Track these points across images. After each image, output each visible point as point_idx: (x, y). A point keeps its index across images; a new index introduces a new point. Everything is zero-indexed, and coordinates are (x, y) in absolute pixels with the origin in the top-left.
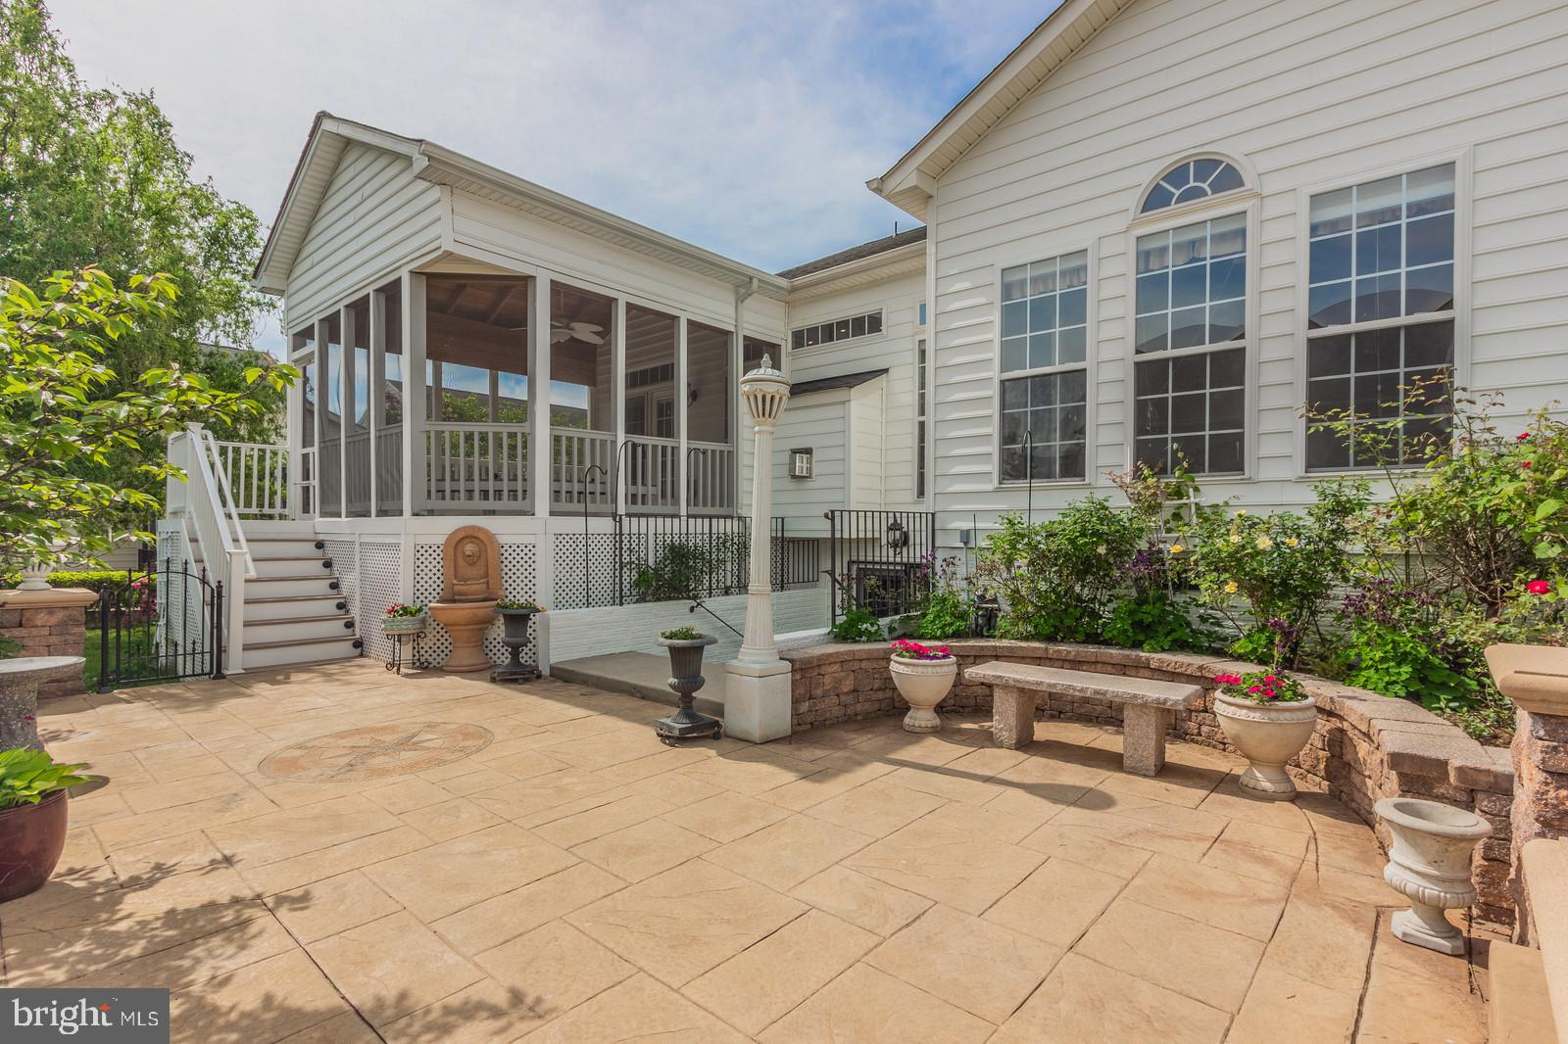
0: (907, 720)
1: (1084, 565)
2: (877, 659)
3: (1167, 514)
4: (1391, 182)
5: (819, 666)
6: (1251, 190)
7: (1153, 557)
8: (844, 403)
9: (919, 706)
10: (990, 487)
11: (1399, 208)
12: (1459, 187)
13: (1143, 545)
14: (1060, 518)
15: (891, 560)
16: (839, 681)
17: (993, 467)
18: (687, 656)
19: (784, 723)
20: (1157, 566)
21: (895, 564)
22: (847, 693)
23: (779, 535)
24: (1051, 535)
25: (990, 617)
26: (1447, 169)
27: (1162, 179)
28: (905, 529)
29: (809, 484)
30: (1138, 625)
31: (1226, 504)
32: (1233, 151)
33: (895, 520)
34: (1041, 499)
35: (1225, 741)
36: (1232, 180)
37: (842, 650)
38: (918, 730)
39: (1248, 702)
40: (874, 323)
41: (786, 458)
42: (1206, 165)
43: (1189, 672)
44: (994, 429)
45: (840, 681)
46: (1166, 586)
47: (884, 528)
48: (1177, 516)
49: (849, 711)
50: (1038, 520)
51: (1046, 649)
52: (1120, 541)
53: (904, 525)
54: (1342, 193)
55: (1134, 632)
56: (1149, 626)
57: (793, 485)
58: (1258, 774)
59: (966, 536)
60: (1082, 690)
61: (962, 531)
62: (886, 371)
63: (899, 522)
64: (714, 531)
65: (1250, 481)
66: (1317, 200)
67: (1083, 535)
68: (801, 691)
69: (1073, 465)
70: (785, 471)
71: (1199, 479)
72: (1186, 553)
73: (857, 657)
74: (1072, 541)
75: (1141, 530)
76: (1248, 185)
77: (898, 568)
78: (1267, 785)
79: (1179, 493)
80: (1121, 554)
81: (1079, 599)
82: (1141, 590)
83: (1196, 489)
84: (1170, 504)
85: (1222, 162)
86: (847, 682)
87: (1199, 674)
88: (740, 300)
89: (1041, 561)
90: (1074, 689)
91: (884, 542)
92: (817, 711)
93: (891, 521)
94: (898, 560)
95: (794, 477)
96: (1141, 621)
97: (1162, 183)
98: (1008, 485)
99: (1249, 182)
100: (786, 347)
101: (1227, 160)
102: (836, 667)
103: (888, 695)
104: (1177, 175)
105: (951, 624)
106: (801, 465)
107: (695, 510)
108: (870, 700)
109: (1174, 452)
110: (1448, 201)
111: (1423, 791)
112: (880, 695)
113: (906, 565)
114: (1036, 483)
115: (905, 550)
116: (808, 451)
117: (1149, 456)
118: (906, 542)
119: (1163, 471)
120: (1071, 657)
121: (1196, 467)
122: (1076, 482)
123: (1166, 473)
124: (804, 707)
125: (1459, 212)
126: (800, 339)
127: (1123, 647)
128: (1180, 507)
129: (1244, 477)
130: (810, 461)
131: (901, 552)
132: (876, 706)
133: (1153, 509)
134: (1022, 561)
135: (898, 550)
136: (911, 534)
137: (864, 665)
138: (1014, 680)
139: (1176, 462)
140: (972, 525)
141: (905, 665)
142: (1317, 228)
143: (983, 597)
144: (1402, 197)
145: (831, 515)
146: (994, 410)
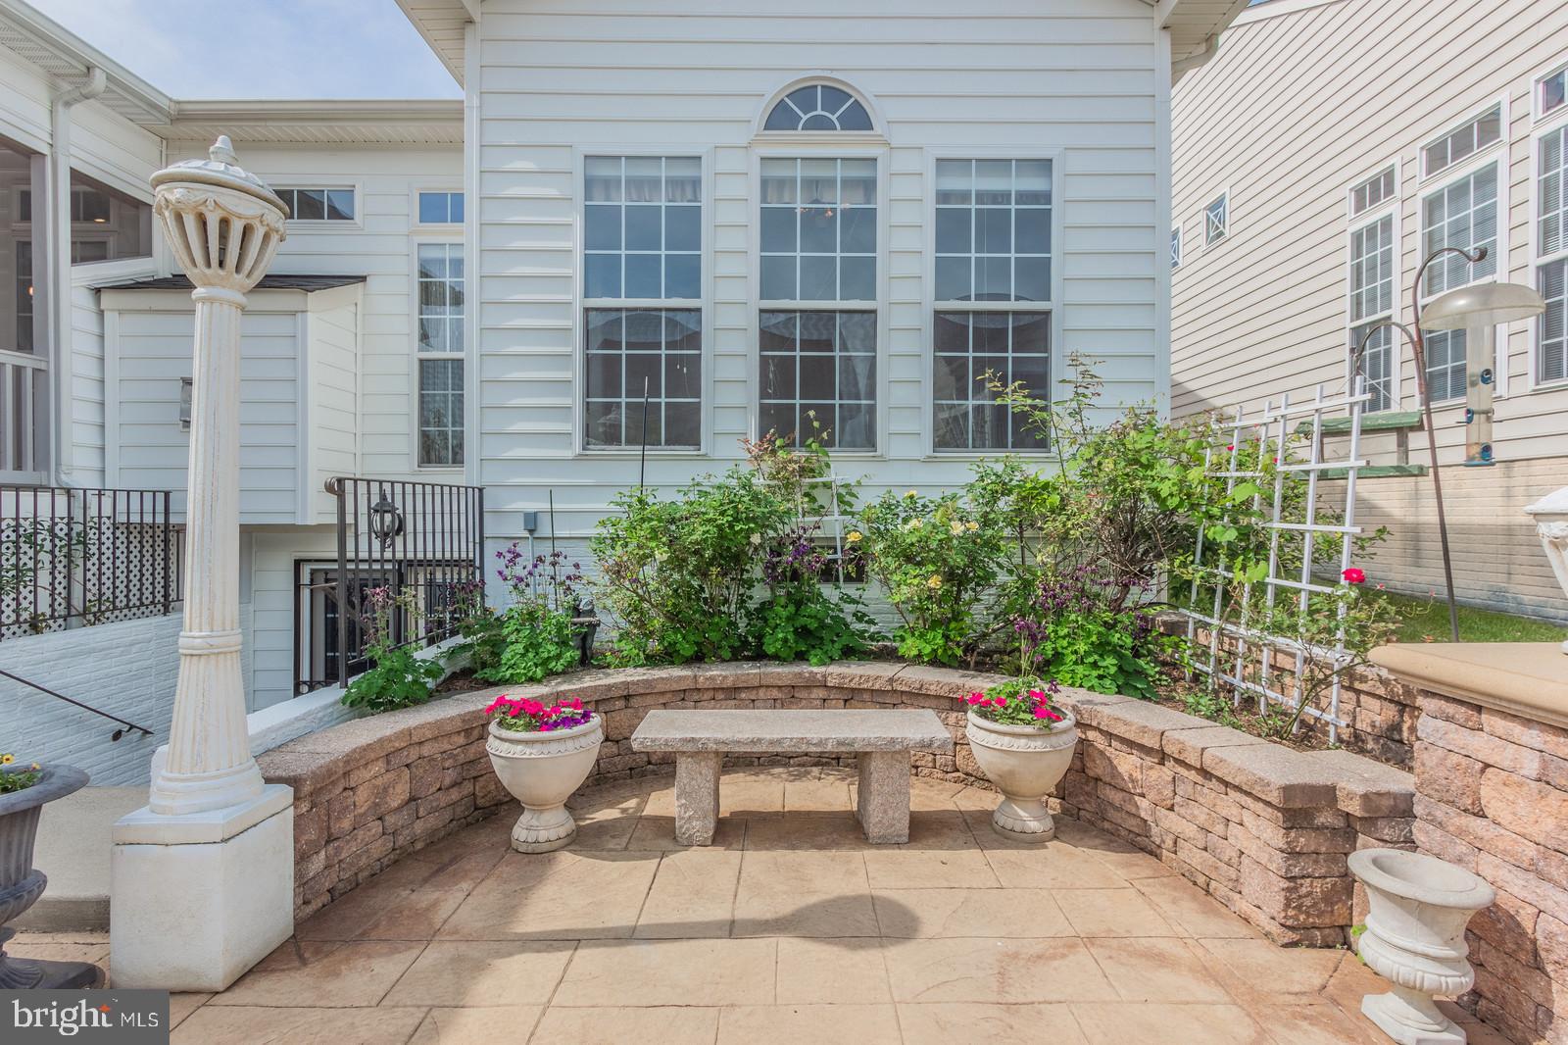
2: (449, 735)
4: (1003, 166)
5: (346, 774)
6: (881, 136)
8: (294, 313)
9: (540, 806)
10: (569, 454)
11: (1008, 192)
12: (1055, 185)
15: (376, 555)
16: (383, 792)
17: (575, 426)
21: (382, 561)
22: (399, 809)
23: (160, 519)
26: (1045, 165)
27: (787, 96)
28: (400, 511)
30: (801, 632)
31: (859, 484)
32: (862, 88)
33: (383, 497)
35: (918, 763)
36: (858, 119)
37: (388, 732)
38: (546, 847)
39: (1029, 729)
42: (835, 95)
43: (877, 687)
44: (575, 373)
45: (385, 790)
47: (363, 509)
49: (401, 841)
51: (695, 676)
53: (398, 504)
54: (962, 165)
55: (796, 642)
58: (1022, 813)
59: (532, 521)
60: (820, 743)
61: (527, 515)
62: (363, 279)
63: (390, 500)
65: (882, 460)
66: (942, 165)
68: (312, 834)
69: (685, 430)
71: (830, 454)
73: (415, 739)
74: (721, 528)
76: (878, 129)
77: (388, 566)
78: (1034, 825)
83: (828, 467)
85: (851, 97)
86: (399, 788)
87: (890, 688)
90: (808, 743)
91: (363, 527)
92: (340, 861)
93: (375, 500)
94: (388, 555)
96: (804, 628)
97: (786, 99)
98: (596, 450)
99: (879, 128)
101: (856, 96)
102: (378, 767)
103: (465, 792)
104: (804, 95)
105: (558, 657)
108: (437, 809)
109: (804, 422)
110: (1047, 197)
111: (1305, 824)
112: (454, 795)
113: (400, 562)
115: (399, 540)
117: (776, 424)
118: (401, 529)
119: (791, 443)
120: (729, 683)
121: (827, 441)
122: (688, 451)
123: (833, 445)
125: (1055, 206)
128: (814, 486)
129: (877, 454)
131: (393, 544)
132: (447, 815)
135: (388, 542)
136: (409, 518)
137: (426, 750)
138: (717, 742)
139: (803, 436)
140: (546, 506)
141: (518, 751)
142: (943, 196)
143: (576, 611)
144: (1014, 184)
145: (337, 488)
146: (575, 346)
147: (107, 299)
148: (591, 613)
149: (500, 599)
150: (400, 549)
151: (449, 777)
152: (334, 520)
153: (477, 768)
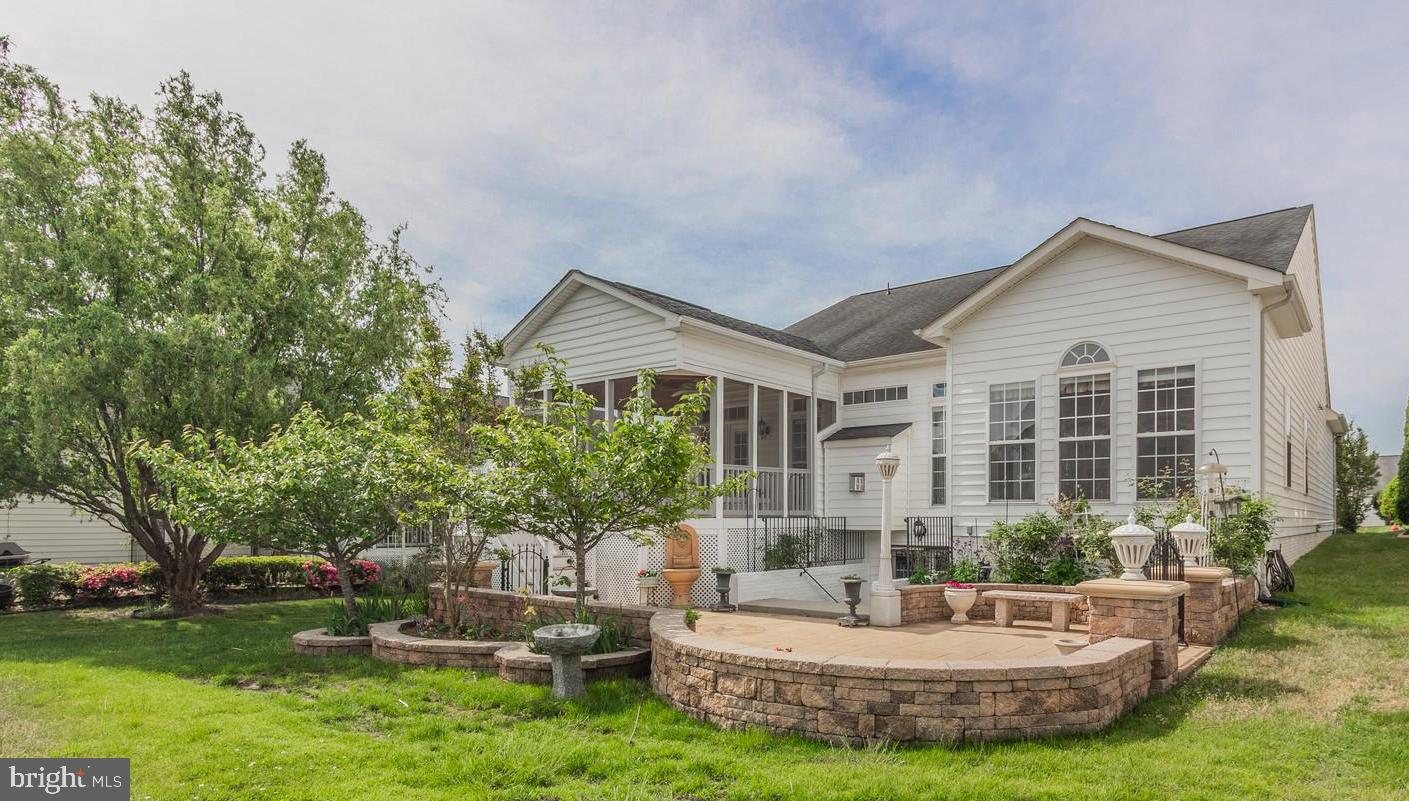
0: (953, 618)
1: (1035, 545)
2: (937, 591)
3: (1075, 519)
4: (1170, 370)
5: (911, 594)
6: (1112, 362)
7: (1068, 541)
9: (959, 612)
10: (984, 504)
11: (1173, 381)
12: (1197, 375)
13: (1063, 535)
14: (1022, 522)
16: (919, 601)
17: (986, 492)
18: (853, 588)
19: (898, 620)
20: (1069, 546)
21: (920, 546)
22: (923, 607)
23: (842, 528)
24: (1018, 530)
25: (986, 573)
26: (1191, 368)
27: (1072, 350)
28: (925, 525)
29: (862, 496)
30: (1061, 574)
31: (1103, 515)
32: (1104, 343)
34: (1012, 511)
36: (1103, 356)
37: (920, 587)
38: (959, 622)
40: (902, 392)
41: (847, 478)
42: (1092, 347)
44: (986, 471)
46: (1074, 556)
48: (1080, 521)
49: (923, 617)
50: (1012, 522)
52: (1052, 533)
54: (1151, 372)
56: (1066, 574)
57: (852, 496)
59: (970, 530)
61: (968, 528)
62: (910, 424)
64: (791, 526)
65: (1113, 504)
66: (1141, 373)
67: (1035, 530)
69: (1029, 493)
70: (847, 487)
71: (1090, 502)
72: (1081, 539)
73: (927, 591)
74: (1030, 533)
75: (1062, 528)
77: (922, 549)
79: (1080, 509)
80: (1052, 540)
81: (1032, 562)
82: (1062, 557)
83: (1089, 508)
84: (1076, 515)
85: (1100, 347)
86: (922, 603)
88: (814, 377)
89: (1014, 543)
90: (1031, 597)
92: (912, 614)
94: (922, 544)
95: (854, 491)
97: (1071, 352)
98: (994, 502)
99: (1112, 359)
100: (840, 403)
101: (1102, 347)
102: (917, 595)
104: (1078, 349)
106: (857, 484)
107: (792, 513)
109: (1079, 489)
110: (1192, 382)
113: (925, 547)
114: (1010, 502)
115: (926, 538)
116: (862, 475)
117: (1067, 490)
118: (925, 533)
119: (1074, 498)
121: (1089, 496)
122: (1030, 502)
124: (905, 613)
125: (1196, 386)
126: (848, 398)
127: (1053, 584)
128: (1081, 516)
129: (1111, 502)
130: (863, 481)
131: (923, 540)
133: (1068, 517)
134: (1005, 543)
135: (920, 537)
136: (928, 528)
137: (930, 594)
138: (1005, 598)
139: (1079, 494)
140: (974, 524)
141: (952, 594)
142: (1140, 386)
143: (982, 563)
144: (1175, 376)
145: (907, 520)
146: (986, 461)
147: (826, 443)
148: (988, 565)
149: (957, 558)
150: (927, 541)
151: (936, 604)
152: (905, 528)
153: (943, 603)
